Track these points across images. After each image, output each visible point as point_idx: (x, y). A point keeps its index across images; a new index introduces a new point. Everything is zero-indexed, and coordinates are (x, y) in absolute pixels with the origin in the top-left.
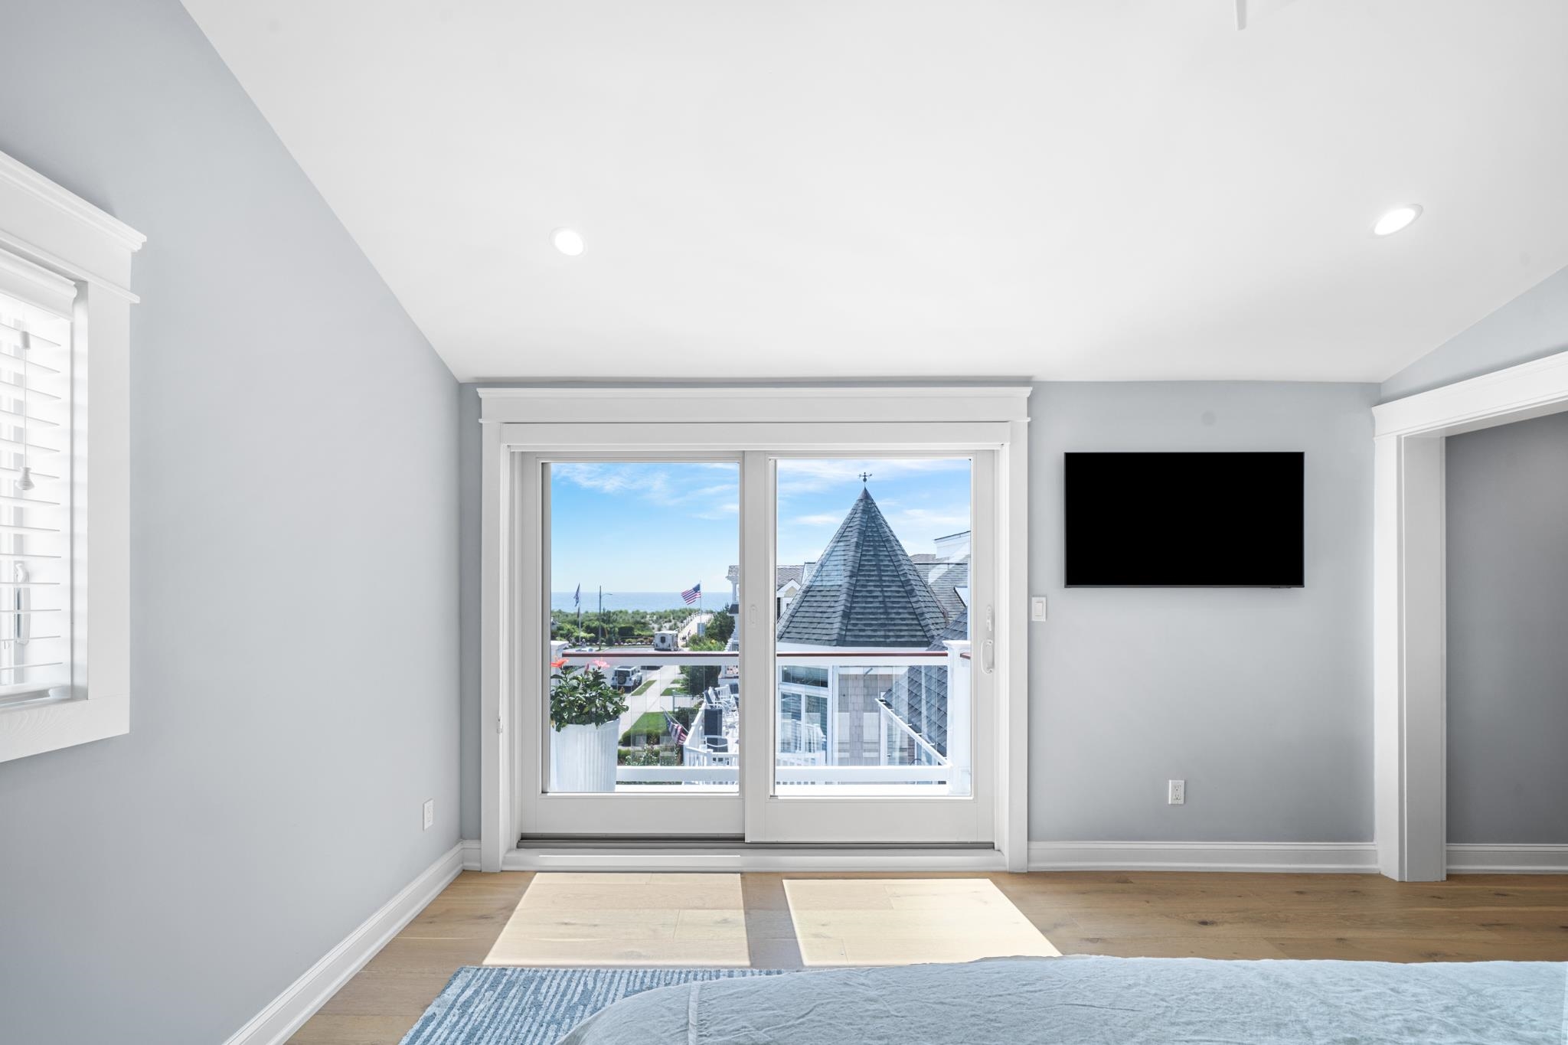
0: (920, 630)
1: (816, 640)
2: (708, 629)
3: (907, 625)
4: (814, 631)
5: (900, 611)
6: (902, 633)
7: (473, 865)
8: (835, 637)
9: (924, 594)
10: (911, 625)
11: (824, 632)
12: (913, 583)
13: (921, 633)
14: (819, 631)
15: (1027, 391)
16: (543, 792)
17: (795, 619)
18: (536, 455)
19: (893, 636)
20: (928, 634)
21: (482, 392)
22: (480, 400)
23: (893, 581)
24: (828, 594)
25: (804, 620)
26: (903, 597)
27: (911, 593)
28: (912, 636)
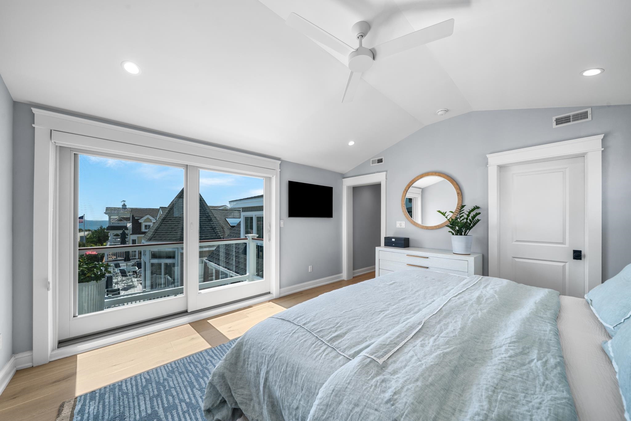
0: (214, 234)
1: (169, 239)
2: (87, 239)
3: (209, 232)
4: (169, 236)
5: (207, 227)
6: (208, 235)
7: (20, 367)
8: (179, 238)
9: (215, 220)
10: (211, 232)
11: (173, 236)
12: (211, 216)
13: (215, 235)
14: (170, 236)
15: (280, 162)
16: (74, 317)
17: (158, 231)
18: (71, 149)
19: (204, 236)
20: (218, 235)
21: (34, 110)
22: (34, 114)
23: (203, 216)
24: (174, 220)
25: (163, 231)
26: (207, 222)
27: (211, 220)
28: (211, 236)
